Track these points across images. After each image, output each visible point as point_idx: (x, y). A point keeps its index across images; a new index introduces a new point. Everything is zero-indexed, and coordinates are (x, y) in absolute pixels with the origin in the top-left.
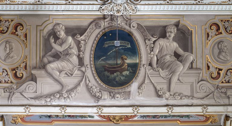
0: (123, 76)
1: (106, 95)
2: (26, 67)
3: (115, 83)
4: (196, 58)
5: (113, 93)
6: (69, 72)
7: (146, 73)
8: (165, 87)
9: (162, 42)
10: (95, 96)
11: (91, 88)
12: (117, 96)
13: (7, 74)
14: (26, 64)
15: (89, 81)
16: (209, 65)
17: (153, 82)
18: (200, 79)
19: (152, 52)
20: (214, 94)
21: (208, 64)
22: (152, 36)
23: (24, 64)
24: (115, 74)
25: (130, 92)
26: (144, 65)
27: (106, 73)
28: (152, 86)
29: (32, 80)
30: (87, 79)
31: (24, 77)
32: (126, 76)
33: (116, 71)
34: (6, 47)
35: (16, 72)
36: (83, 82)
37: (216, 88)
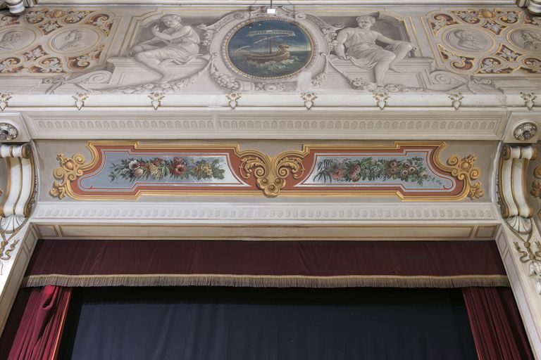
0: (283, 65)
1: (247, 86)
2: (98, 56)
3: (266, 73)
4: (419, 46)
5: (261, 83)
6: (181, 60)
7: (325, 62)
8: (366, 77)
9: (351, 31)
10: (226, 87)
11: (219, 77)
12: (271, 87)
13: (59, 63)
14: (100, 53)
15: (216, 70)
16: (445, 53)
17: (342, 72)
18: (433, 69)
19: (335, 41)
20: (469, 86)
21: (442, 53)
22: (334, 26)
23: (97, 52)
24: (266, 63)
25: (295, 83)
26: (321, 54)
27: (250, 62)
28: (339, 76)
29: (105, 69)
30: (213, 68)
31: (90, 66)
32: (289, 65)
33: (268, 60)
34: (69, 35)
35: (77, 61)
36: (203, 71)
37: (469, 79)
